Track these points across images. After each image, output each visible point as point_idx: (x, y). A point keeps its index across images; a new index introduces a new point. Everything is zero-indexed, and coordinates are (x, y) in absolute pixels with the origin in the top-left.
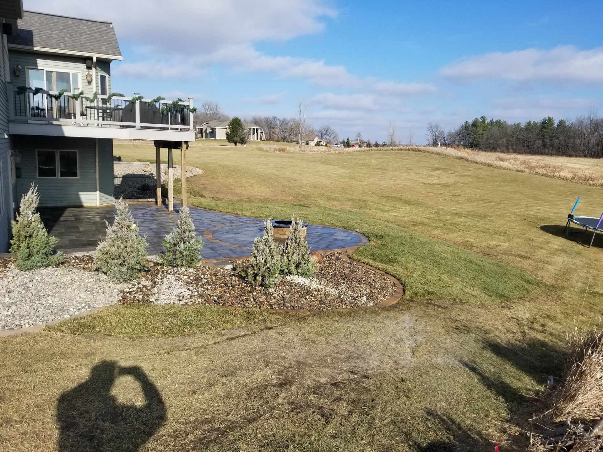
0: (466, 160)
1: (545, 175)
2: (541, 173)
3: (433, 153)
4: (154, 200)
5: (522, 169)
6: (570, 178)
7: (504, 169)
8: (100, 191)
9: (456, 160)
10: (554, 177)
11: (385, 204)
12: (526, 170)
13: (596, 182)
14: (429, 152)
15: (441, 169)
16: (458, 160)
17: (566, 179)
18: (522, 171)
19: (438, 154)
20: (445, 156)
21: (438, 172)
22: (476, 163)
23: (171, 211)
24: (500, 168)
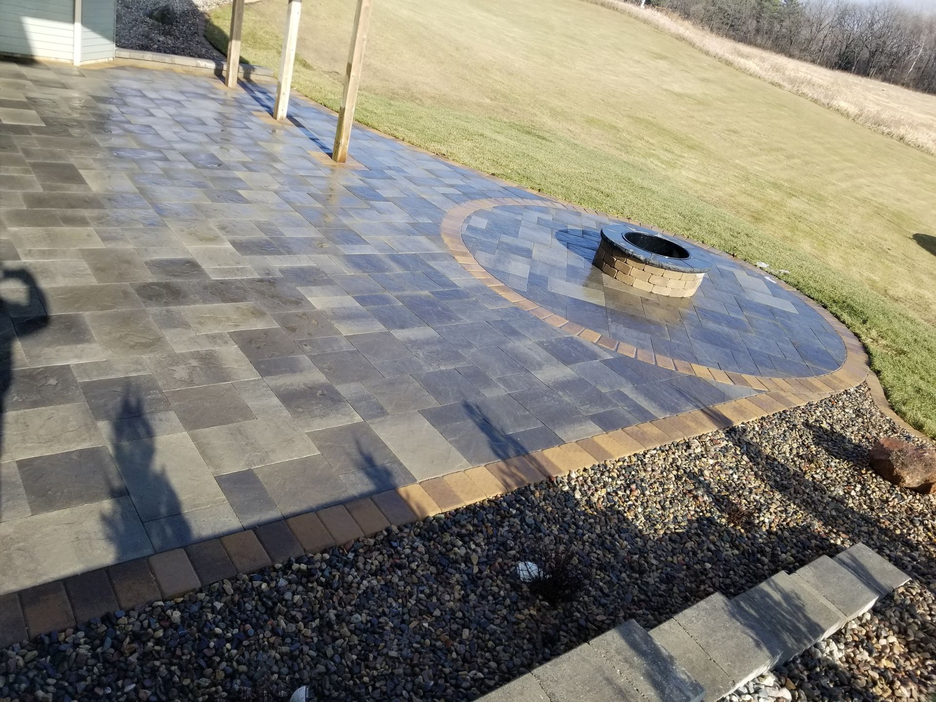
0: (690, 44)
1: (815, 101)
2: (810, 95)
3: (636, 18)
4: (211, 65)
5: (781, 82)
6: (853, 116)
7: (751, 75)
8: (84, 23)
9: (674, 40)
10: (829, 107)
11: (651, 141)
12: (785, 84)
13: (893, 130)
14: (630, 14)
15: (664, 58)
16: (678, 42)
17: (848, 115)
18: (780, 86)
19: (646, 21)
20: (658, 29)
21: (663, 64)
22: (707, 53)
23: (282, 119)
24: (745, 71)
